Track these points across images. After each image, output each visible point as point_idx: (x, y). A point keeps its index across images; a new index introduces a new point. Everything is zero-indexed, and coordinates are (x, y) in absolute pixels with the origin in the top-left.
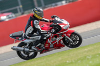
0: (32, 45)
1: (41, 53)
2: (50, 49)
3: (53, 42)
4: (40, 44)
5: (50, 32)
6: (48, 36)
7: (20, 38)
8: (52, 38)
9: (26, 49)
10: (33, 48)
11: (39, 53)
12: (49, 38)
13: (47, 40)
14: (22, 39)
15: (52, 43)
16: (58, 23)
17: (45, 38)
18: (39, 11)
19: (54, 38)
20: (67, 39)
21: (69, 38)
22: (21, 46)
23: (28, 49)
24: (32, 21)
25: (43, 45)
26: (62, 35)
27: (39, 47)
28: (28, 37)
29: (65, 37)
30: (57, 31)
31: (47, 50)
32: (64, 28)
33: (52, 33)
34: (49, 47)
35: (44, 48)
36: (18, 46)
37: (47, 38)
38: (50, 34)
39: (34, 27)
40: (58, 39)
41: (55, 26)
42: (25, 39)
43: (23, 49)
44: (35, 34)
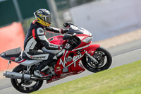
0: (35, 70)
1: (48, 81)
2: (62, 75)
3: (68, 63)
4: (47, 67)
5: (63, 48)
6: (60, 54)
7: (17, 59)
8: (67, 56)
9: (26, 76)
10: (36, 73)
11: (45, 81)
12: (62, 56)
13: (57, 61)
14: (19, 60)
15: (66, 65)
16: (75, 34)
17: (55, 58)
18: (44, 14)
19: (70, 57)
20: (89, 58)
21: (91, 57)
22: (18, 72)
23: (29, 76)
24: (34, 30)
25: (51, 69)
26: (82, 51)
27: (45, 72)
28: (29, 56)
29: (85, 55)
30: (73, 46)
31: (58, 76)
32: (85, 41)
33: (66, 50)
34: (61, 72)
35: (53, 73)
36: (14, 71)
37: (59, 58)
38: (64, 51)
39: (37, 39)
40: (75, 59)
41: (70, 38)
42: (25, 60)
43: (21, 75)
44: (39, 51)
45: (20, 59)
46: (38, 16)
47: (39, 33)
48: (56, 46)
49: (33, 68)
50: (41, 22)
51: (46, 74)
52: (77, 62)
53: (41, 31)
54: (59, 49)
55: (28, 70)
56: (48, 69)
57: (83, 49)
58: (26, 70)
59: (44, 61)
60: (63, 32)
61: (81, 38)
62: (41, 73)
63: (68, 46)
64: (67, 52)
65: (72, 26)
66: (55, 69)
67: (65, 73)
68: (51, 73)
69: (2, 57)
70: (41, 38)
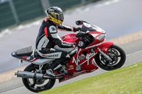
1: (61, 80)
2: (75, 73)
3: (81, 61)
4: (60, 66)
5: (77, 46)
6: (73, 52)
8: (80, 55)
9: (38, 75)
10: (48, 72)
11: (57, 80)
12: (74, 54)
13: (70, 59)
15: (79, 63)
16: (88, 32)
17: (68, 56)
19: (83, 55)
20: (102, 56)
21: (105, 55)
22: (30, 71)
23: (41, 75)
24: (46, 28)
25: (64, 68)
26: (95, 49)
27: (58, 71)
28: (41, 54)
29: (99, 53)
30: (86, 44)
31: (71, 74)
32: (98, 38)
33: (79, 47)
34: (75, 70)
35: (66, 71)
36: (25, 70)
37: (71, 56)
38: (77, 49)
39: (50, 37)
40: (88, 57)
41: (83, 36)
42: (37, 59)
43: (33, 74)
44: (52, 49)
45: (32, 58)
46: (50, 14)
47: (51, 31)
48: (69, 44)
49: (46, 67)
50: (53, 20)
51: (58, 73)
52: (90, 60)
53: (54, 29)
54: (72, 47)
55: (40, 69)
56: (61, 68)
57: (96, 47)
58: (38, 69)
59: (56, 59)
60: (75, 30)
61: (94, 35)
62: (54, 71)
63: (81, 44)
64: (80, 50)
65: (85, 24)
66: (67, 68)
67: (79, 71)
68: (63, 72)
69: (13, 56)
70: (53, 36)
